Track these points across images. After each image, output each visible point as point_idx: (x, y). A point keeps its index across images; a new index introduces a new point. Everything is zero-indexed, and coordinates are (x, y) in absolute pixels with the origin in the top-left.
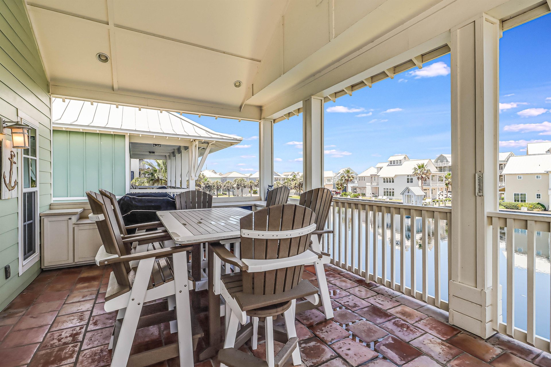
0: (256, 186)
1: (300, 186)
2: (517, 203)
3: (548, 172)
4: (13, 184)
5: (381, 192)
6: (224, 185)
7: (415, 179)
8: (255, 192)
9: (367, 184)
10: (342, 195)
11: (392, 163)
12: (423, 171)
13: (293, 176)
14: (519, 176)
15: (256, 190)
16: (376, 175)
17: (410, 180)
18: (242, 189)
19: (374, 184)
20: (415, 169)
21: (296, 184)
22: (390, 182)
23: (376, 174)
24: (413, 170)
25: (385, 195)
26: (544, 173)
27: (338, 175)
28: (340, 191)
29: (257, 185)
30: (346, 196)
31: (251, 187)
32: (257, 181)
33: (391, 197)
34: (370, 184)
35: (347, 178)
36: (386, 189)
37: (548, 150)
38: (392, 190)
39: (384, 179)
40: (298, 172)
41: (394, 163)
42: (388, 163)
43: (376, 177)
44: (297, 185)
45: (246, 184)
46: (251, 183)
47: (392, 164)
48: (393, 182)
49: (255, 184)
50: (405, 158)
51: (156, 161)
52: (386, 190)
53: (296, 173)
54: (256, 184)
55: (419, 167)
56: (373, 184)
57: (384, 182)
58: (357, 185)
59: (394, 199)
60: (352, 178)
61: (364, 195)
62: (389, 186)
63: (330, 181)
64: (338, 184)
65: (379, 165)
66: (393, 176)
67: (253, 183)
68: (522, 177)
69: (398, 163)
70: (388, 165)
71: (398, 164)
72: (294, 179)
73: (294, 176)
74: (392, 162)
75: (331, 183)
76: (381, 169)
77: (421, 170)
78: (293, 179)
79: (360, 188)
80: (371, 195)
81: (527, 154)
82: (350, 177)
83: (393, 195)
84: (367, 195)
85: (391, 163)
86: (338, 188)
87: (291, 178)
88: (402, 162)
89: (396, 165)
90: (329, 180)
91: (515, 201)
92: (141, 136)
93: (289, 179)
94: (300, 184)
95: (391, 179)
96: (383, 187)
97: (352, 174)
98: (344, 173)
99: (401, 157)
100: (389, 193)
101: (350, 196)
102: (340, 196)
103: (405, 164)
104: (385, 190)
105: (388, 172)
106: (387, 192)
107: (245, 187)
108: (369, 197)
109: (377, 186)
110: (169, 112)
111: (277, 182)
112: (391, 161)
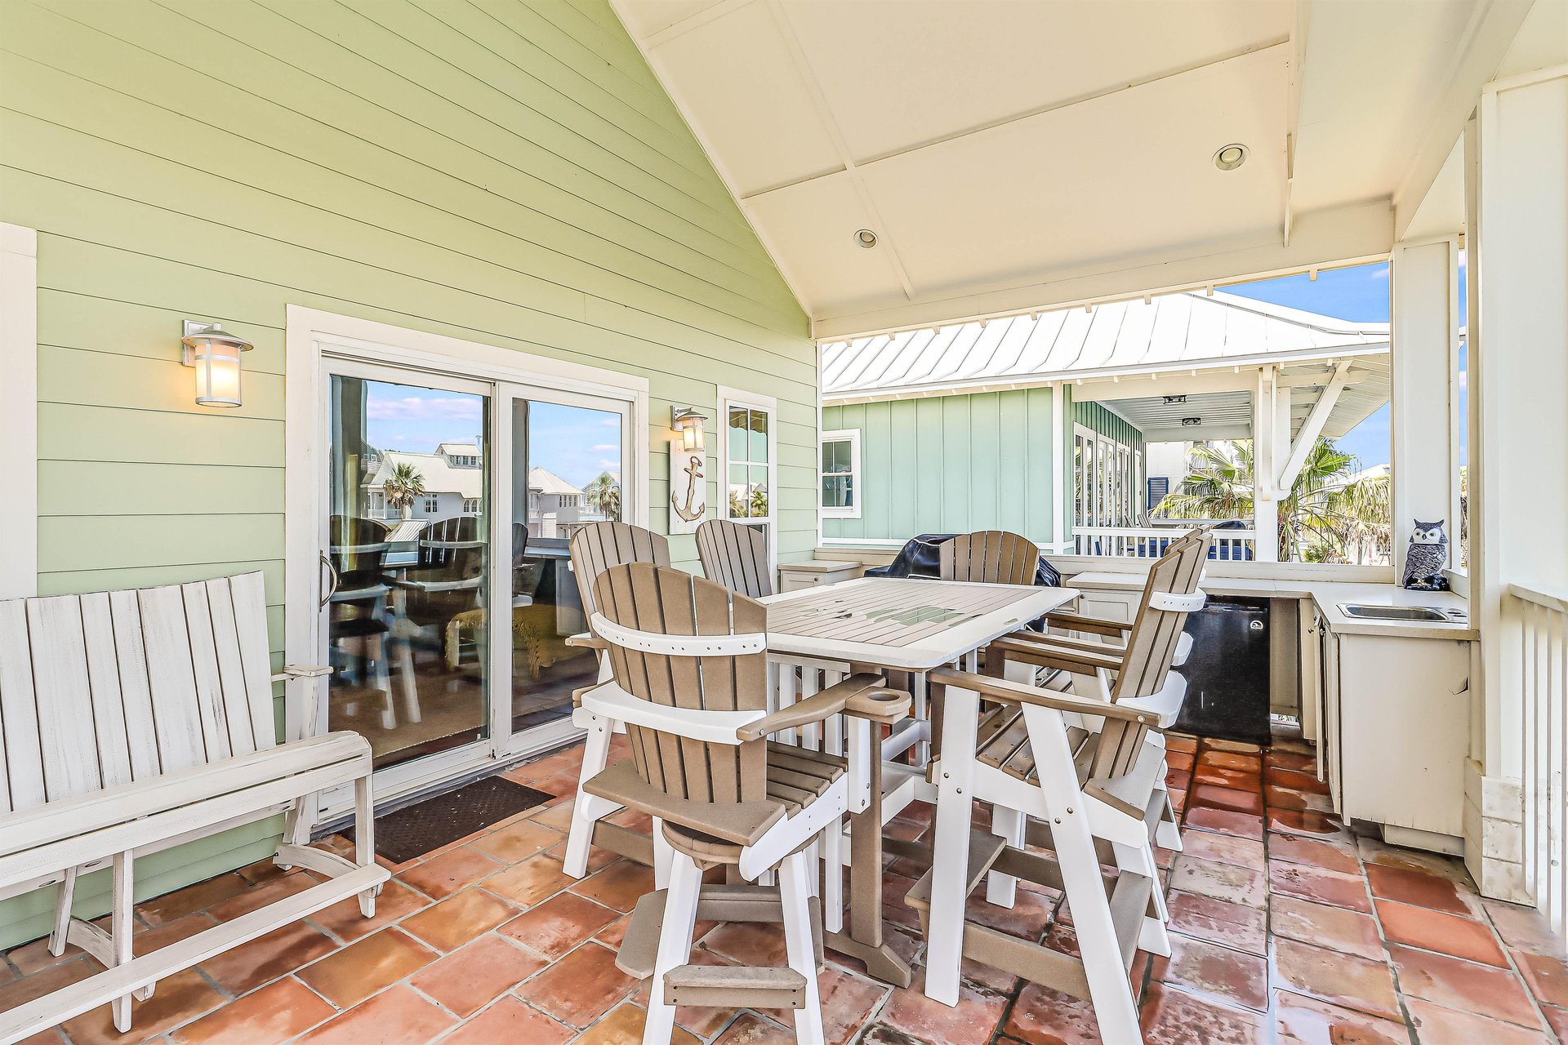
4: (695, 510)
51: (1234, 444)
92: (1116, 380)
110: (1192, 293)
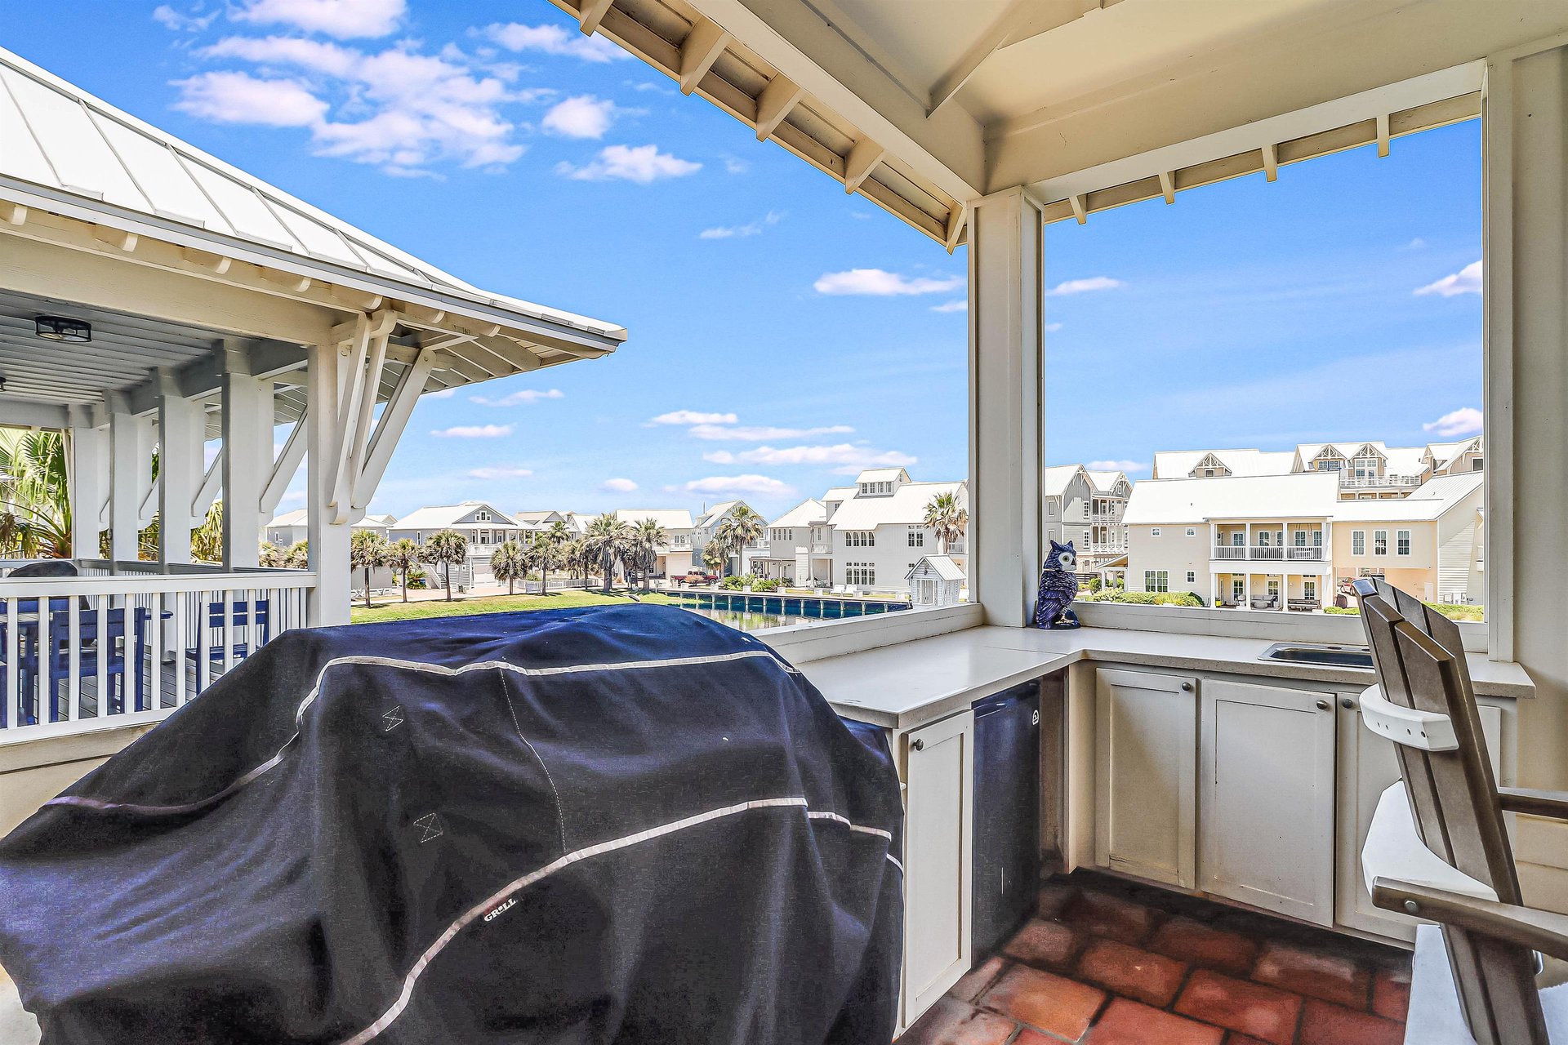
0: (424, 558)
1: (587, 557)
2: (1151, 593)
3: (1208, 521)
5: (839, 572)
6: (286, 557)
7: (929, 535)
8: (416, 581)
9: (799, 550)
10: (726, 585)
11: (867, 491)
12: (950, 513)
13: (553, 524)
14: (1155, 528)
15: (421, 575)
16: (825, 524)
17: (916, 539)
18: (367, 570)
19: (820, 551)
20: (931, 508)
21: (573, 552)
22: (864, 543)
23: (825, 519)
24: (926, 512)
25: (849, 581)
26: (1201, 524)
27: (707, 524)
28: (715, 573)
29: (431, 555)
30: (739, 588)
31: (404, 564)
32: (430, 543)
33: (868, 587)
34: (805, 550)
35: (739, 531)
36: (853, 564)
37: (1192, 469)
38: (868, 568)
39: (848, 535)
40: (567, 513)
41: (872, 491)
42: (857, 490)
43: (824, 531)
44: (577, 553)
45: (383, 554)
46: (404, 547)
47: (869, 494)
48: (872, 543)
49: (423, 550)
50: (901, 475)
52: (853, 568)
53: (563, 514)
54: (425, 551)
55: (941, 504)
56: (816, 550)
57: (849, 544)
58: (768, 554)
59: (874, 593)
60: (754, 533)
61: (789, 582)
62: (861, 554)
63: (683, 541)
64: (710, 552)
65: (833, 495)
66: (872, 526)
67: (413, 549)
68: (1160, 532)
69: (884, 490)
70: (857, 497)
71: (882, 494)
72: (558, 534)
73: (558, 525)
74: (869, 486)
75: (688, 547)
76: (837, 506)
77: (945, 512)
78: (553, 536)
79: (774, 562)
80: (811, 583)
81: (1155, 477)
82: (748, 530)
83: (872, 581)
84: (797, 583)
85: (865, 491)
86: (708, 563)
87: (545, 533)
88: (895, 486)
89: (877, 496)
90: (679, 540)
91: (1147, 590)
93: (541, 534)
94: (589, 550)
95: (867, 535)
96: (844, 557)
97: (754, 521)
98: (730, 517)
99: (891, 476)
100: (864, 576)
101: (749, 588)
102: (721, 588)
103: (902, 492)
104: (849, 567)
105: (857, 515)
106: (857, 573)
107: (380, 564)
108: (804, 589)
109: (828, 557)
111: (506, 546)
112: (865, 485)
